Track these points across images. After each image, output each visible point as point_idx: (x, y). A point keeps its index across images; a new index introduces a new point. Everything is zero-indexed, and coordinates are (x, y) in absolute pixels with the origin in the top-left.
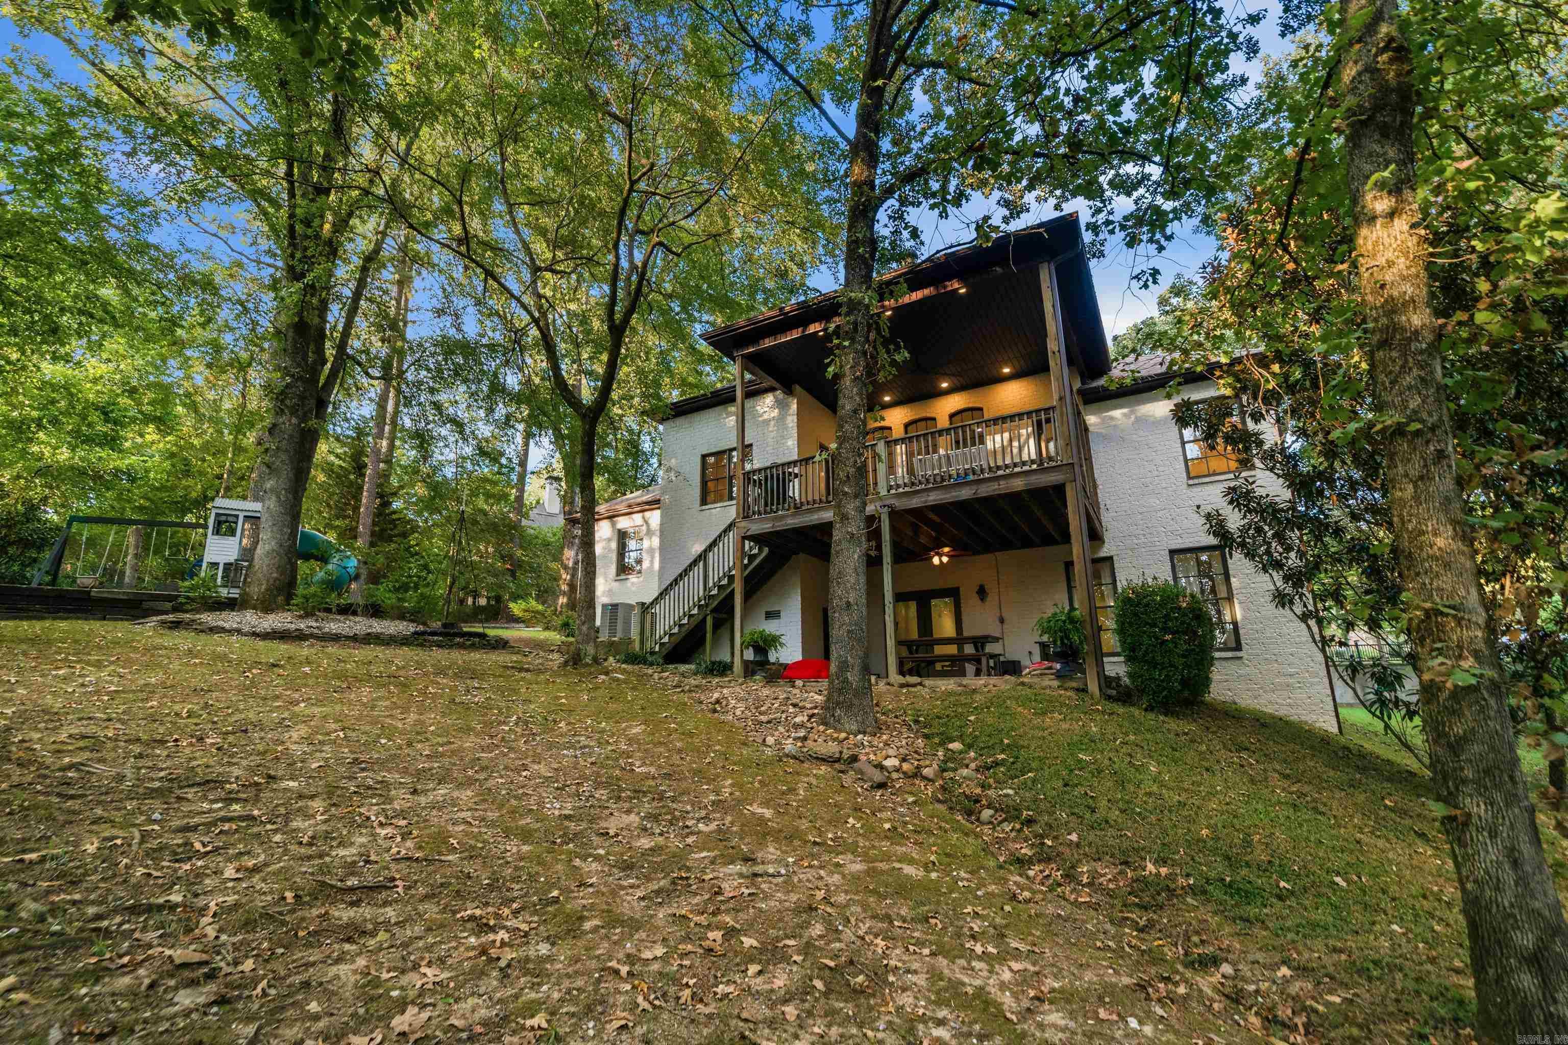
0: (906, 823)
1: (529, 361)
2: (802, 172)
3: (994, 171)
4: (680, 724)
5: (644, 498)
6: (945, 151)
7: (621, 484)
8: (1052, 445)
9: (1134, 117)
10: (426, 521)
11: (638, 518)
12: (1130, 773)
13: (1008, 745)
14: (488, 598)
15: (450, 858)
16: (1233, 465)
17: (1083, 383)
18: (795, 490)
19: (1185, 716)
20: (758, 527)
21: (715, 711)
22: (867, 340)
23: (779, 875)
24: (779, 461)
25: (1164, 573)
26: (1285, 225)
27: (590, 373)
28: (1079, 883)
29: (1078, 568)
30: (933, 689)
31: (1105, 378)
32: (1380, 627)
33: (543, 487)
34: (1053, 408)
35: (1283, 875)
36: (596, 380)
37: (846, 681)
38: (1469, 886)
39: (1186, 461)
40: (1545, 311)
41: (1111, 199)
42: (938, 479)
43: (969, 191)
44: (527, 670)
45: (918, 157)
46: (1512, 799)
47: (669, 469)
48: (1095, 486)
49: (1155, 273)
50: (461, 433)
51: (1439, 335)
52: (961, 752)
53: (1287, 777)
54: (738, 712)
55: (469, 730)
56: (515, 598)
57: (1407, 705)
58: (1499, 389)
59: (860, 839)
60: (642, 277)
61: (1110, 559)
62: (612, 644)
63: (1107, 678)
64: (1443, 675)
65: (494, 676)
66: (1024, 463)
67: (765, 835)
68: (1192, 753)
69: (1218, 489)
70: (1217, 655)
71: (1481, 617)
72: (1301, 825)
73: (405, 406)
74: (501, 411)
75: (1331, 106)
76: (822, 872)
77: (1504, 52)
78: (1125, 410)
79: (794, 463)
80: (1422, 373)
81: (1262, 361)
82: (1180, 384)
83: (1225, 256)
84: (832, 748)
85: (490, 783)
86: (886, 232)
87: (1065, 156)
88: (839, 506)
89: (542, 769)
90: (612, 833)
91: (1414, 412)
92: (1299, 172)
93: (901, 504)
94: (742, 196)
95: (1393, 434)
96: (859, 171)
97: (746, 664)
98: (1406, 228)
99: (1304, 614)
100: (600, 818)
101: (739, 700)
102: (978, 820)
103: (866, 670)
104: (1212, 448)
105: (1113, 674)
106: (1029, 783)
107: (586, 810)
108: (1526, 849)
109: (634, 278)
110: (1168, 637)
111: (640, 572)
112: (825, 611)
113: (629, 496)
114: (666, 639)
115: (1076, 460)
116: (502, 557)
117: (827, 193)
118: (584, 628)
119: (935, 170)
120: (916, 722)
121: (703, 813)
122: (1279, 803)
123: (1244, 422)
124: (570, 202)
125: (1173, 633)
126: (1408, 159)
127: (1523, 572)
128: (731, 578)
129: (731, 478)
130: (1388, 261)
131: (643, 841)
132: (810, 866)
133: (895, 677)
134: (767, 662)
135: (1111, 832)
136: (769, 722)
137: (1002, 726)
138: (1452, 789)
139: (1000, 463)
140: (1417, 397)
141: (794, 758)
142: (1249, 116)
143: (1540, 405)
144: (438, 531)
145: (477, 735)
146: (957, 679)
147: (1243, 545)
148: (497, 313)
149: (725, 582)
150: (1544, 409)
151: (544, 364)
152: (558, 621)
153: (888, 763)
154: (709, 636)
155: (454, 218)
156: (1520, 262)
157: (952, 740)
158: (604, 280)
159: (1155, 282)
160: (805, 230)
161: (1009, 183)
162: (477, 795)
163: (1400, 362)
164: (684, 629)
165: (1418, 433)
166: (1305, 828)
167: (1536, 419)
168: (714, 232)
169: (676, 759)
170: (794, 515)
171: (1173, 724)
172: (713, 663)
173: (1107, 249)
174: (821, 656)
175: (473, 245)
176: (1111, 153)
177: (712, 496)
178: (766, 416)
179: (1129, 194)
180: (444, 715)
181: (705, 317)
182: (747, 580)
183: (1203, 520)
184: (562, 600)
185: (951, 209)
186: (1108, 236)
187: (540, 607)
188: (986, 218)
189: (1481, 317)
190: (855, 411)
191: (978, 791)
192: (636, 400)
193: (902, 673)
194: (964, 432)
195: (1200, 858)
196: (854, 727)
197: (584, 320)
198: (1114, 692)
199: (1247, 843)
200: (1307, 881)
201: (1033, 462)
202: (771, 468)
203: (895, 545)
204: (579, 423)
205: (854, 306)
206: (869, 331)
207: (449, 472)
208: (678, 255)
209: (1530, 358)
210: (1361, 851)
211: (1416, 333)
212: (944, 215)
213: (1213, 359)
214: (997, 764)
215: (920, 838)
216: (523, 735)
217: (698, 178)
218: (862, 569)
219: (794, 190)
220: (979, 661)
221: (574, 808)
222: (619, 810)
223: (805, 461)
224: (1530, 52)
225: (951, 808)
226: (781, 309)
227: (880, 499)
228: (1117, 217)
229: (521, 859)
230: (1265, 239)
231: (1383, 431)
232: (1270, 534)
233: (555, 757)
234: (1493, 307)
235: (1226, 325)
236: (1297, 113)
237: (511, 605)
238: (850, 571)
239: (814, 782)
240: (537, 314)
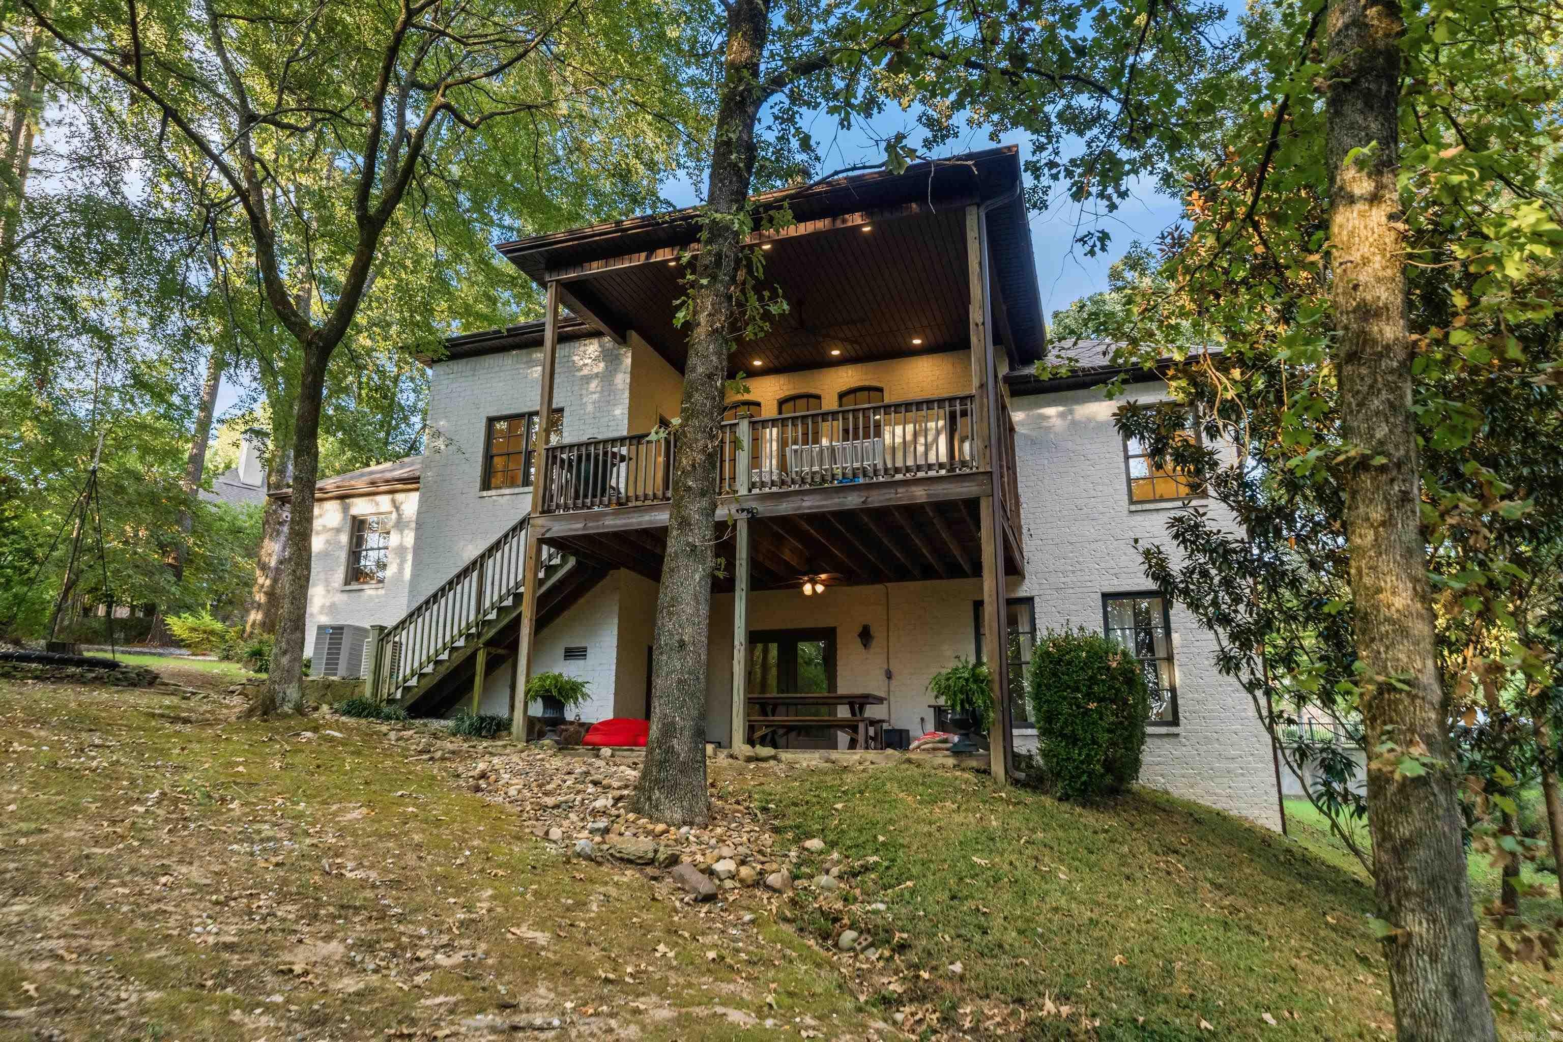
0: (738, 951)
1: (228, 252)
2: (662, 36)
3: (914, 77)
4: (423, 807)
5: (397, 474)
6: (852, 38)
7: (360, 449)
8: (967, 446)
9: (1091, 35)
10: (35, 481)
11: (384, 502)
12: (1035, 882)
13: (884, 844)
14: (133, 608)
15: (20, 1013)
16: (1184, 490)
17: (1012, 368)
18: (620, 478)
19: (1106, 808)
20: (559, 528)
21: (477, 789)
22: (733, 279)
23: (550, 1027)
24: (600, 437)
25: (1094, 624)
26: (1256, 196)
27: (325, 282)
28: (960, 1029)
29: (989, 609)
30: (791, 766)
31: (1037, 363)
32: (1334, 702)
33: (236, 445)
34: (971, 397)
35: (1206, 1014)
36: (333, 292)
37: (670, 750)
38: (1406, 1021)
39: (1129, 480)
40: (1521, 338)
41: (1059, 136)
42: (818, 479)
43: (882, 98)
44: (186, 721)
45: (820, 42)
46: (1455, 915)
47: (437, 434)
48: (1018, 504)
49: (1104, 237)
50: (108, 351)
51: (1412, 352)
52: (821, 853)
53: (1219, 887)
54: (512, 792)
55: (73, 811)
56: (178, 608)
57: (1357, 799)
58: (1471, 425)
59: (671, 974)
60: (416, 149)
61: (1030, 600)
62: (328, 686)
63: (1016, 756)
64: (1392, 764)
65: (129, 728)
66: (930, 467)
67: (534, 970)
68: (1111, 856)
69: (1161, 520)
70: (1149, 730)
71: (1436, 693)
72: (1230, 949)
73: (14, 298)
74: (175, 322)
75: (1313, 60)
76: (613, 1023)
77: (1499, 30)
78: (1061, 409)
79: (622, 440)
80: (1391, 397)
81: (1222, 363)
82: (1124, 382)
83: (1188, 226)
84: (644, 845)
85: (102, 895)
86: (770, 137)
87: (1004, 72)
88: (678, 506)
89: (195, 873)
90: (298, 969)
91: (1381, 443)
92: (1275, 133)
93: (764, 509)
94: (572, 55)
95: (1356, 468)
96: (738, 51)
97: (531, 722)
98: (1384, 220)
99: (1251, 682)
100: (283, 948)
101: (515, 774)
102: (836, 945)
103: (700, 735)
104: (1159, 467)
105: (1023, 751)
106: (907, 895)
107: (260, 937)
108: (1467, 977)
109: (404, 151)
110: (1092, 706)
111: (381, 581)
112: (650, 649)
113: (373, 467)
114: (413, 682)
115: (995, 469)
116: (161, 546)
117: (693, 71)
118: (285, 660)
119: (840, 62)
120: (765, 810)
121: (445, 939)
122: (1208, 919)
123: (1198, 437)
124: (312, 27)
125: (1100, 700)
126: (1390, 139)
127: (1487, 644)
128: (518, 597)
129: (529, 454)
130: (1363, 257)
131: (346, 981)
132: (597, 1014)
133: (740, 747)
134: (563, 721)
135: (1006, 960)
136: (557, 806)
137: (878, 817)
138: (1394, 903)
139: (899, 464)
140: (1384, 425)
141: (589, 858)
142: (1226, 58)
143: (1515, 447)
144: (54, 499)
145: (90, 818)
146: (824, 753)
147: (1186, 592)
148: (181, 175)
149: (509, 602)
150: (1518, 452)
151: (253, 260)
152: (244, 648)
153: (721, 867)
154: (478, 680)
155: (118, 20)
156: (1499, 276)
157: (810, 836)
158: (355, 146)
159: (1103, 249)
160: (659, 117)
161: (934, 95)
162: (78, 913)
163: (1368, 381)
164: (442, 669)
165: (1383, 469)
166: (1235, 953)
167: (1508, 464)
168: (529, 101)
169: (411, 859)
170: (616, 513)
171: (1090, 818)
172: (482, 719)
173: (1050, 198)
174: (641, 716)
175: (150, 67)
176: (1063, 77)
177: (497, 480)
178: (585, 372)
179: (1081, 133)
180: (35, 786)
181: (507, 221)
182: (541, 602)
183: (1141, 559)
184: (255, 616)
185: (855, 117)
186: (1051, 183)
187: (218, 626)
188: (900, 137)
189: (1457, 337)
190: (710, 376)
191: (839, 905)
192: (394, 329)
193: (751, 742)
194: (856, 419)
195: (1111, 993)
196: (678, 816)
197: (321, 201)
198: (1022, 775)
199: (1168, 972)
200: (1231, 1020)
201: (941, 466)
202: (588, 444)
203: (753, 563)
204: (300, 353)
205: (718, 231)
206: (736, 269)
207: (82, 408)
208: (474, 127)
209: (1506, 392)
210: (1296, 980)
211: (1388, 348)
212: (845, 124)
213: (1166, 355)
214: (866, 869)
215: (755, 971)
216: (167, 821)
217: (510, 21)
218: (704, 593)
219: (648, 59)
220: (855, 729)
221: (240, 933)
222: (312, 935)
223: (636, 439)
224: (1526, 32)
225: (801, 930)
226: (619, 223)
227: (737, 500)
228: (1063, 160)
229: (144, 1012)
230: (1233, 212)
231: (1347, 461)
232: (1216, 580)
233: (220, 856)
234: (1472, 327)
235: (1183, 314)
236: (1277, 64)
237: (171, 620)
238: (687, 597)
239: (613, 892)
240: (245, 185)
